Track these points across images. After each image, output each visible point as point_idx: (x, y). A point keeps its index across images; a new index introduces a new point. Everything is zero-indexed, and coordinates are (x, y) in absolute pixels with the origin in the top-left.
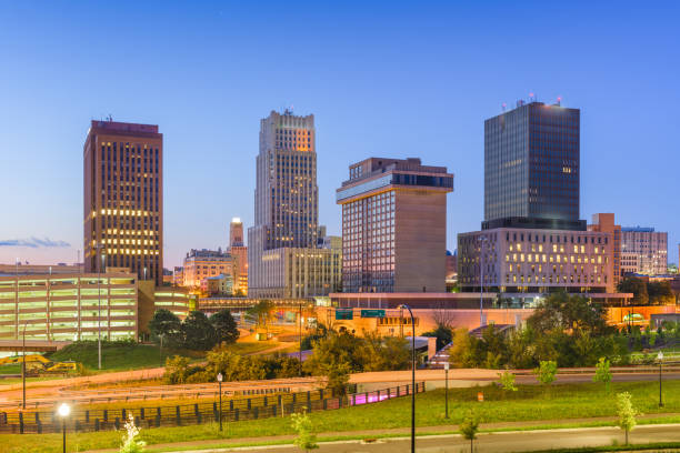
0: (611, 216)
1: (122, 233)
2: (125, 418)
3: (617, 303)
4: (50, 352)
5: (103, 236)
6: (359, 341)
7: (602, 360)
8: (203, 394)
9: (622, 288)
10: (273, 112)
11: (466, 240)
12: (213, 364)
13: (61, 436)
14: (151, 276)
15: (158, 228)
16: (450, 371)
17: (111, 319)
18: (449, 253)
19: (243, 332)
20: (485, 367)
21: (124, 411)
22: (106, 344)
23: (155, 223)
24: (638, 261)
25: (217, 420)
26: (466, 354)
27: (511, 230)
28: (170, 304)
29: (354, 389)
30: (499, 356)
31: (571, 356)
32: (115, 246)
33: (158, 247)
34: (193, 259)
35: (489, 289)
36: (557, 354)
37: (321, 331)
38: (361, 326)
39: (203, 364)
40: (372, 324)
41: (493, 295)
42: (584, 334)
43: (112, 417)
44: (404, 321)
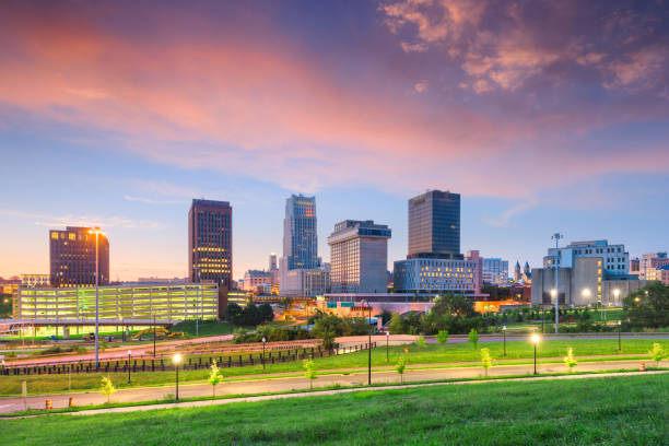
0: (477, 252)
1: (210, 261)
2: (211, 362)
3: (481, 299)
4: (169, 326)
5: (199, 263)
6: (341, 320)
7: (472, 330)
8: (256, 350)
9: (483, 291)
10: (293, 195)
11: (398, 265)
12: (260, 333)
13: (175, 373)
14: (226, 285)
15: (230, 258)
16: (390, 336)
17: (203, 308)
18: (389, 272)
19: (277, 315)
20: (409, 334)
21: (211, 359)
22: (201, 322)
23: (228, 255)
24: (492, 276)
25: (262, 363)
26: (399, 327)
27: (423, 259)
28: (235, 299)
29: (337, 346)
30: (416, 328)
31: (457, 329)
32: (206, 268)
33: (230, 268)
34: (249, 275)
35: (411, 292)
36: (448, 327)
37: (320, 315)
38: (341, 311)
39: (254, 332)
40: (347, 310)
41: (413, 295)
42: (463, 316)
43: (204, 362)
44: (365, 309)
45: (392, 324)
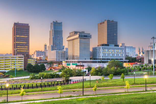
0: (124, 44)
1: (20, 47)
3: (125, 62)
5: (16, 48)
6: (72, 70)
7: (122, 74)
8: (39, 82)
9: (126, 59)
10: (53, 21)
11: (95, 49)
12: (40, 75)
13: (7, 91)
14: (27, 56)
15: (28, 46)
16: (91, 76)
18: (90, 52)
19: (47, 68)
20: (98, 75)
21: (21, 86)
22: (17, 71)
24: (130, 53)
25: (41, 87)
26: (94, 73)
27: (104, 47)
28: (31, 62)
29: (71, 80)
30: (101, 73)
31: (117, 74)
32: (19, 50)
33: (28, 50)
34: (36, 52)
35: (99, 59)
36: (113, 73)
37: (64, 68)
38: (72, 67)
39: (38, 75)
40: (74, 66)
41: (100, 60)
42: (119, 68)
43: (18, 87)
44: (81, 66)
45: (92, 72)
